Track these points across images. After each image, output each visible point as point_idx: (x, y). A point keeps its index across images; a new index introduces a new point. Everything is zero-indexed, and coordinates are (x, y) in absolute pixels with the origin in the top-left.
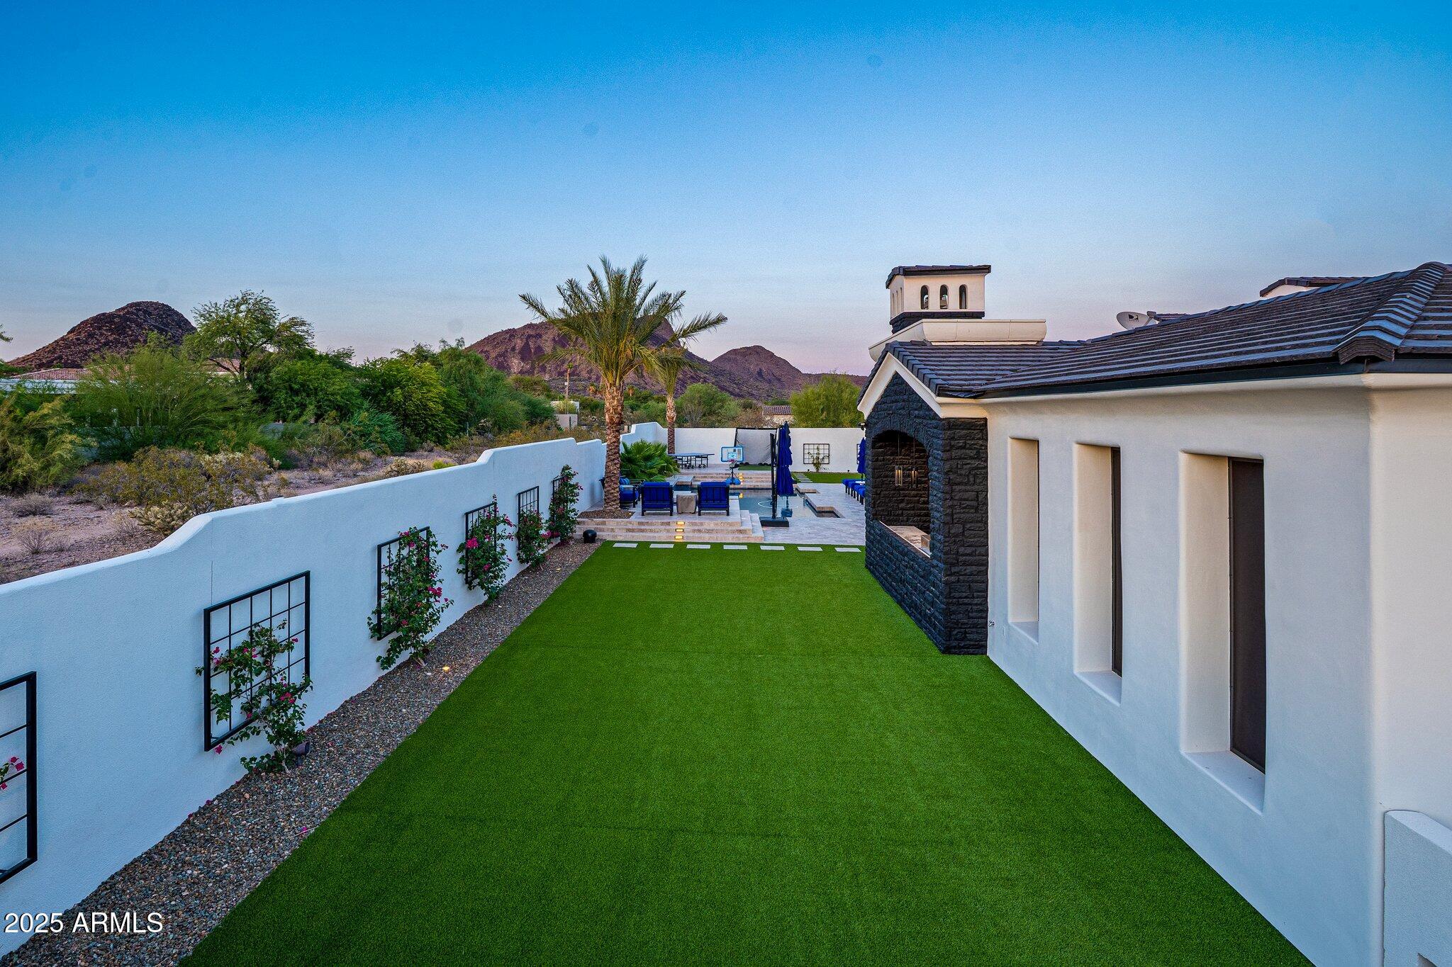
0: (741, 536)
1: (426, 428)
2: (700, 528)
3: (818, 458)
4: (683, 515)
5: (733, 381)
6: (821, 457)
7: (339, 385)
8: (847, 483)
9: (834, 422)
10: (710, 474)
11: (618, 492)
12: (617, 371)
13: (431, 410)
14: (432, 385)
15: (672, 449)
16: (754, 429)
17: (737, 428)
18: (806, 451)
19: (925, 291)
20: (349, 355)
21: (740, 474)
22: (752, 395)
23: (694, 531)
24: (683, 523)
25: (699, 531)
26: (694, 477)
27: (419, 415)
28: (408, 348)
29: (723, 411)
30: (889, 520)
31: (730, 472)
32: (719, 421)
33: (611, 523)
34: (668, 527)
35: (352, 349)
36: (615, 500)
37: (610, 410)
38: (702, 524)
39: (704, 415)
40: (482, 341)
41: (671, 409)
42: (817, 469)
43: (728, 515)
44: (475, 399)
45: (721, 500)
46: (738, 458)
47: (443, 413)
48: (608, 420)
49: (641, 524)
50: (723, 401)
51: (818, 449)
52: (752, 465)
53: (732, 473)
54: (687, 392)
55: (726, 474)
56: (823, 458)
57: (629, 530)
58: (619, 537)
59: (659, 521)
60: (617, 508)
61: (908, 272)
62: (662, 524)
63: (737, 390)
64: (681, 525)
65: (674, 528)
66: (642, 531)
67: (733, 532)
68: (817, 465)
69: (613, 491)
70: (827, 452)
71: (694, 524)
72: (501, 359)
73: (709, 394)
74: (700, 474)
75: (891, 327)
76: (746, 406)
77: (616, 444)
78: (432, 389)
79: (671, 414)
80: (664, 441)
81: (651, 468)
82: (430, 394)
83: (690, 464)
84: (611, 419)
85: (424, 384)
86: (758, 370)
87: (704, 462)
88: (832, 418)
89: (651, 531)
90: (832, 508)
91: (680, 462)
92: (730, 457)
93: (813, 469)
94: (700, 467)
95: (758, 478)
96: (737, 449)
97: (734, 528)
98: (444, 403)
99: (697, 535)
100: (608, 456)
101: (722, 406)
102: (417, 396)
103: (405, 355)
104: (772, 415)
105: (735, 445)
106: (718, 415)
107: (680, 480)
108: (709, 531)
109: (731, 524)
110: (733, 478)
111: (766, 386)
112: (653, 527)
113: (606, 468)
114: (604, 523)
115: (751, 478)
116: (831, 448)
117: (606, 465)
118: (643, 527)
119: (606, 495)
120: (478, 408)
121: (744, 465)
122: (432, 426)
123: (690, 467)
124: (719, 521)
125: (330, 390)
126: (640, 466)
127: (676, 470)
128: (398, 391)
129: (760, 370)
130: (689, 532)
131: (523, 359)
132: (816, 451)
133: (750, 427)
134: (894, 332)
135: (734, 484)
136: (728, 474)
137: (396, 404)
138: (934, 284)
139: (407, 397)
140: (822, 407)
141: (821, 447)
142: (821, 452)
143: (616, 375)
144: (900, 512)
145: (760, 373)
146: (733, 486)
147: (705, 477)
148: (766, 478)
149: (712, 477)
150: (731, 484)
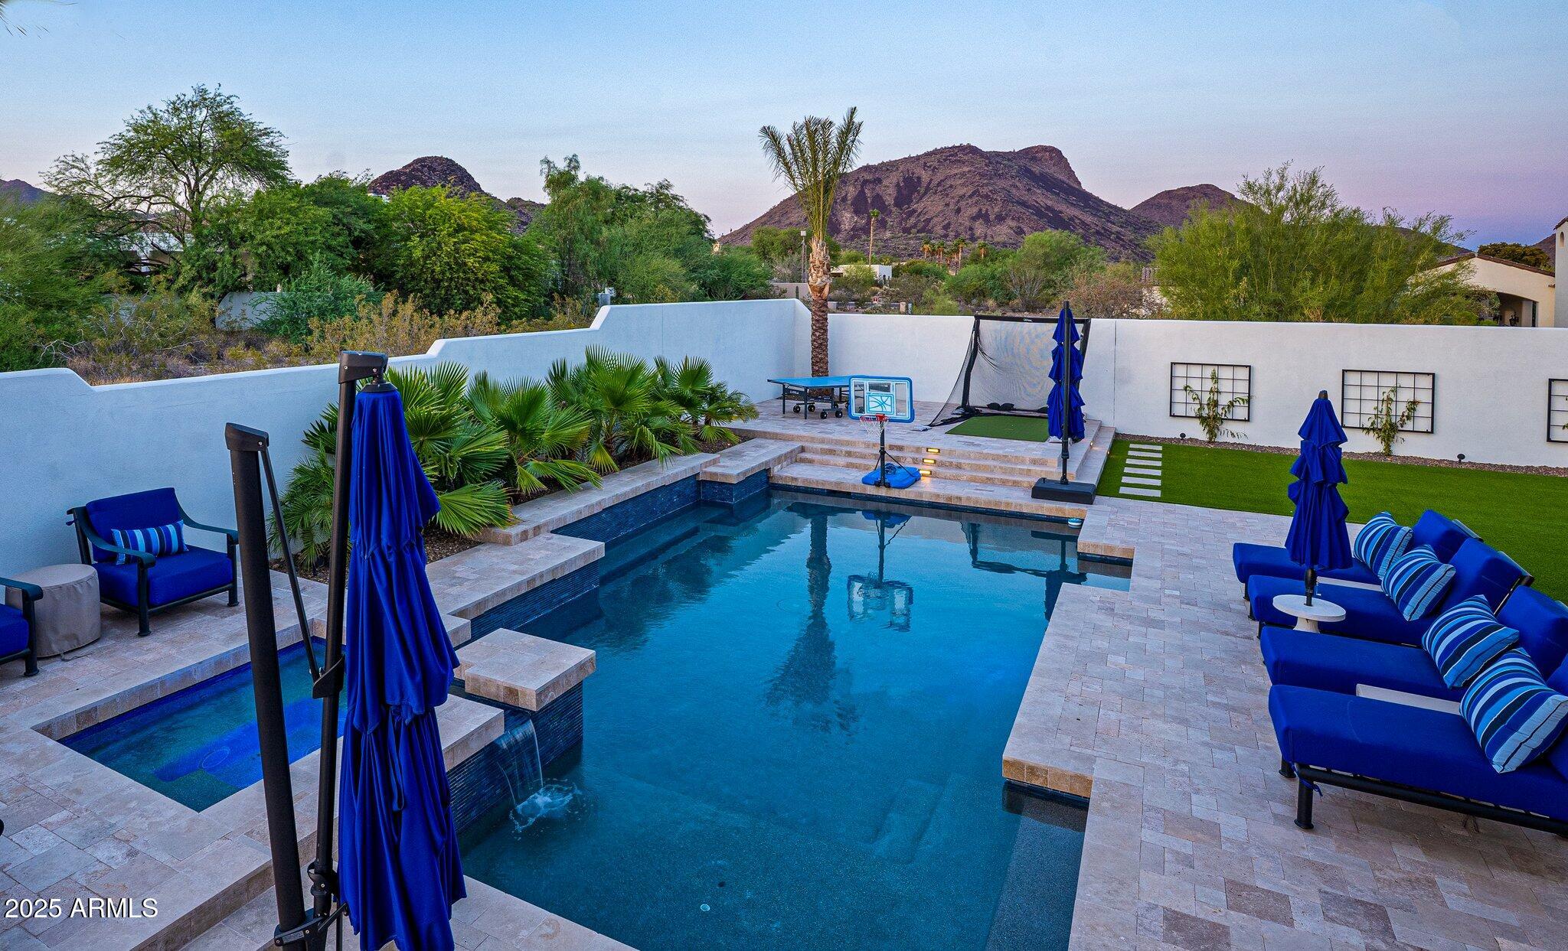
3: (1214, 404)
6: (1224, 400)
9: (1277, 304)
10: (848, 443)
18: (1180, 384)
21: (930, 451)
26: (800, 450)
42: (1212, 433)
51: (1215, 378)
56: (1231, 405)
68: (1211, 421)
70: (1242, 388)
74: (823, 441)
88: (1272, 294)
93: (1197, 432)
95: (978, 468)
110: (885, 464)
115: (959, 467)
116: (1257, 377)
128: (415, 241)
131: (856, 212)
132: (1209, 385)
135: (888, 486)
140: (1237, 264)
141: (1226, 373)
142: (1225, 386)
146: (883, 492)
147: (832, 452)
148: (1005, 471)
149: (849, 454)
150: (878, 484)
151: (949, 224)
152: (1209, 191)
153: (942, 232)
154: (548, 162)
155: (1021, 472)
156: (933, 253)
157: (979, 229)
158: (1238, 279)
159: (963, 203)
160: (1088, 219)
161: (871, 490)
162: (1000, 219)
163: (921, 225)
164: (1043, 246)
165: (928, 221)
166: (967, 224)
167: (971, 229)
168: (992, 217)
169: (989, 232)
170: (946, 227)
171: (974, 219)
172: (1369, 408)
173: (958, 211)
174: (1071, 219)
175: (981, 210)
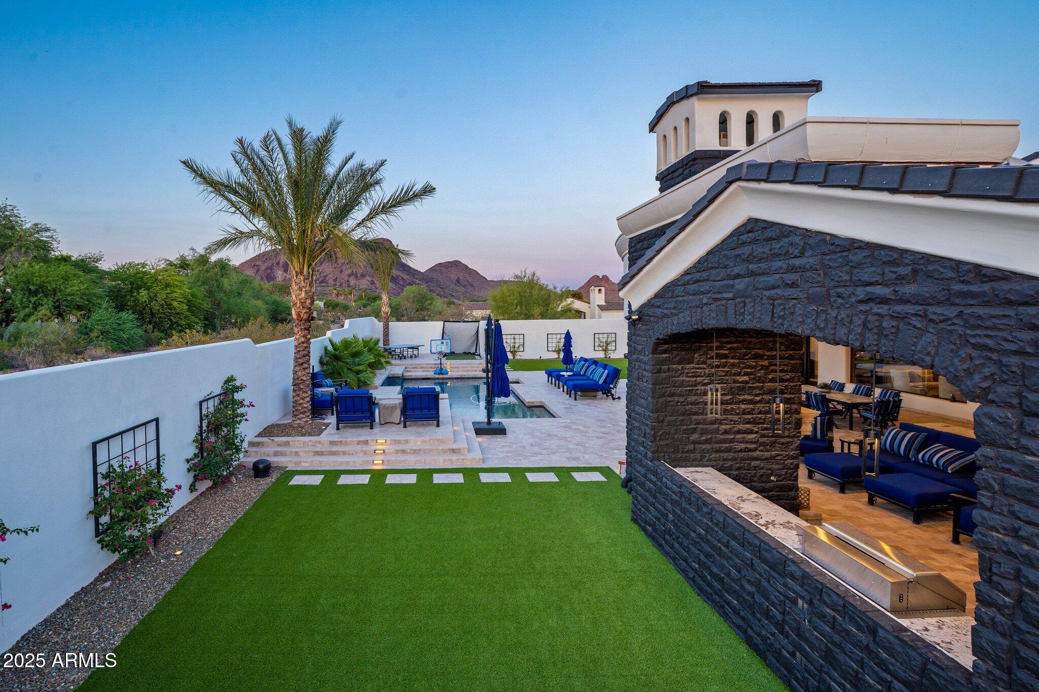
0: (454, 457)
1: (171, 325)
2: (406, 447)
3: (514, 347)
4: (386, 427)
5: (439, 286)
6: (517, 345)
7: (77, 286)
8: (550, 374)
9: (526, 315)
10: (420, 364)
11: (308, 402)
12: (304, 256)
13: (175, 309)
14: (177, 286)
15: (386, 341)
16: (460, 322)
17: (445, 321)
19: (723, 121)
20: (97, 260)
21: (448, 364)
22: (453, 296)
23: (397, 452)
24: (384, 441)
25: (403, 451)
26: (406, 368)
27: (164, 313)
28: (174, 257)
29: (431, 307)
30: (675, 460)
31: (439, 362)
32: (429, 315)
33: (298, 442)
34: (365, 448)
35: (102, 254)
36: (305, 412)
37: (296, 304)
38: (407, 442)
39: (417, 311)
40: (254, 258)
41: (385, 305)
42: (514, 356)
43: (438, 425)
44: (221, 299)
45: (429, 409)
46: (445, 349)
47: (188, 311)
48: (294, 316)
49: (332, 443)
50: (432, 299)
51: (514, 339)
52: (459, 355)
53: (441, 364)
54: (405, 293)
55: (435, 364)
56: (519, 347)
57: (317, 453)
58: (303, 464)
59: (356, 440)
60: (307, 421)
61: (704, 89)
62: (359, 443)
63: (442, 293)
64: (382, 444)
65: (373, 448)
66: (333, 453)
67: (445, 452)
68: (514, 353)
69: (301, 401)
70: (522, 341)
71: (397, 442)
72: (269, 271)
73: (420, 294)
74: (411, 365)
75: (658, 184)
76: (450, 303)
77: (305, 345)
78: (176, 290)
79: (385, 309)
80: (379, 334)
81: (359, 365)
82: (174, 294)
83: (403, 354)
84: (299, 315)
85: (167, 285)
86: (456, 278)
87: (416, 352)
88: (525, 312)
89: (344, 453)
90: (541, 402)
91: (393, 353)
92: (439, 350)
93: (510, 356)
94: (411, 357)
95: (464, 368)
96: (445, 341)
97: (447, 447)
98: (190, 304)
99: (400, 457)
100: (296, 359)
101: (431, 304)
102: (161, 296)
103: (171, 264)
104: (472, 309)
105: (442, 338)
106: (428, 310)
107: (393, 372)
108: (415, 452)
109: (442, 442)
110: (441, 368)
111: (462, 289)
112: (346, 449)
113: (294, 374)
114: (287, 444)
115: (457, 368)
116: (526, 337)
117: (294, 370)
118: (335, 449)
119: (294, 407)
120: (224, 307)
121: (451, 355)
122: (177, 323)
123: (401, 357)
124: (427, 438)
125: (69, 290)
126: (347, 363)
127: (388, 362)
128: (143, 292)
129: (459, 278)
130: (392, 453)
131: (285, 271)
132: (513, 341)
133: (454, 320)
134: (662, 190)
135: (443, 374)
136: (437, 364)
137: (142, 304)
138: (738, 110)
139: (153, 299)
140: (516, 301)
141: (517, 337)
142: (517, 341)
143: (304, 261)
144: (692, 447)
145: (458, 280)
146: (441, 376)
147: (416, 368)
148: (471, 368)
149: (422, 368)
150: (439, 374)
151: (337, 278)
152: (457, 264)
153: (333, 283)
154: (193, 250)
155: (476, 367)
156: (337, 295)
157: (353, 282)
158: (517, 306)
159: (343, 268)
160: (405, 277)
161: (437, 376)
162: (363, 276)
163: (321, 279)
164: (413, 293)
165: (325, 276)
166: (346, 278)
167: (348, 281)
168: (359, 275)
169: (357, 283)
170: (335, 280)
171: (349, 276)
172: (554, 345)
173: (341, 271)
174: (397, 277)
175: (353, 271)
